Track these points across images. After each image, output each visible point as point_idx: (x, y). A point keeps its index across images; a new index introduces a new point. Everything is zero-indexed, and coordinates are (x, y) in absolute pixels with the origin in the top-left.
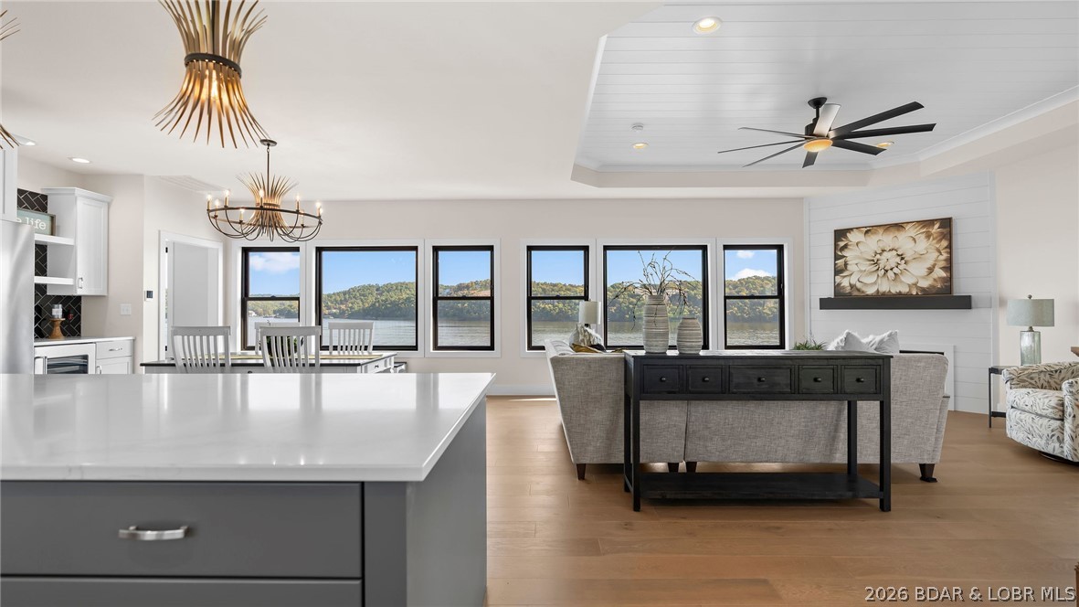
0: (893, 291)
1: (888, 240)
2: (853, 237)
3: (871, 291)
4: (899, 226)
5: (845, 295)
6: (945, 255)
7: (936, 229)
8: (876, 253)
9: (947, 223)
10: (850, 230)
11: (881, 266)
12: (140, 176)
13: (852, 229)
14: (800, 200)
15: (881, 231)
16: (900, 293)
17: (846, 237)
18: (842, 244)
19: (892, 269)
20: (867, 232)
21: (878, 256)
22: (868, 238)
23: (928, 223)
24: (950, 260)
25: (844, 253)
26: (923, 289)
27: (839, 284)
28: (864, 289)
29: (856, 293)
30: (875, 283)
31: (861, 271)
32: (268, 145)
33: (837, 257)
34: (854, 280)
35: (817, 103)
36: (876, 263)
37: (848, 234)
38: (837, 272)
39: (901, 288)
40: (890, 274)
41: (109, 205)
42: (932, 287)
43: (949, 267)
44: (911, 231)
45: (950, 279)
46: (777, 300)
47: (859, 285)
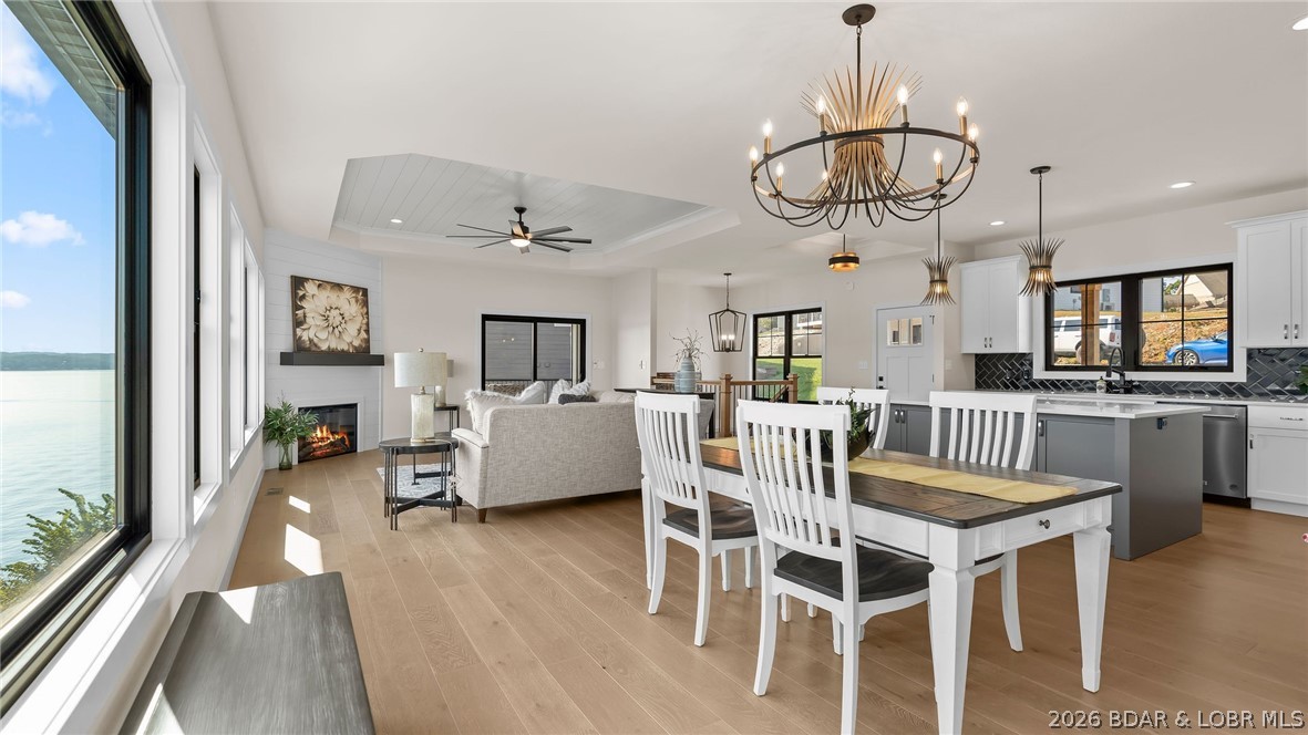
0: (339, 348)
1: (333, 298)
2: (310, 288)
3: (324, 347)
4: (338, 287)
5: (304, 349)
6: (365, 321)
7: (360, 296)
8: (326, 309)
9: (365, 291)
10: (307, 280)
11: (331, 322)
15: (329, 287)
16: (343, 350)
17: (304, 287)
18: (301, 293)
19: (337, 327)
20: (319, 286)
21: (328, 312)
22: (320, 292)
23: (356, 289)
24: (368, 324)
25: (302, 304)
26: (355, 348)
27: (300, 337)
28: (319, 345)
29: (314, 349)
30: (327, 339)
31: (317, 326)
33: (296, 307)
34: (311, 334)
35: (520, 210)
36: (327, 319)
37: (304, 284)
38: (297, 323)
39: (343, 346)
40: (336, 331)
42: (360, 346)
43: (367, 331)
44: (347, 294)
45: (367, 341)
47: (316, 340)
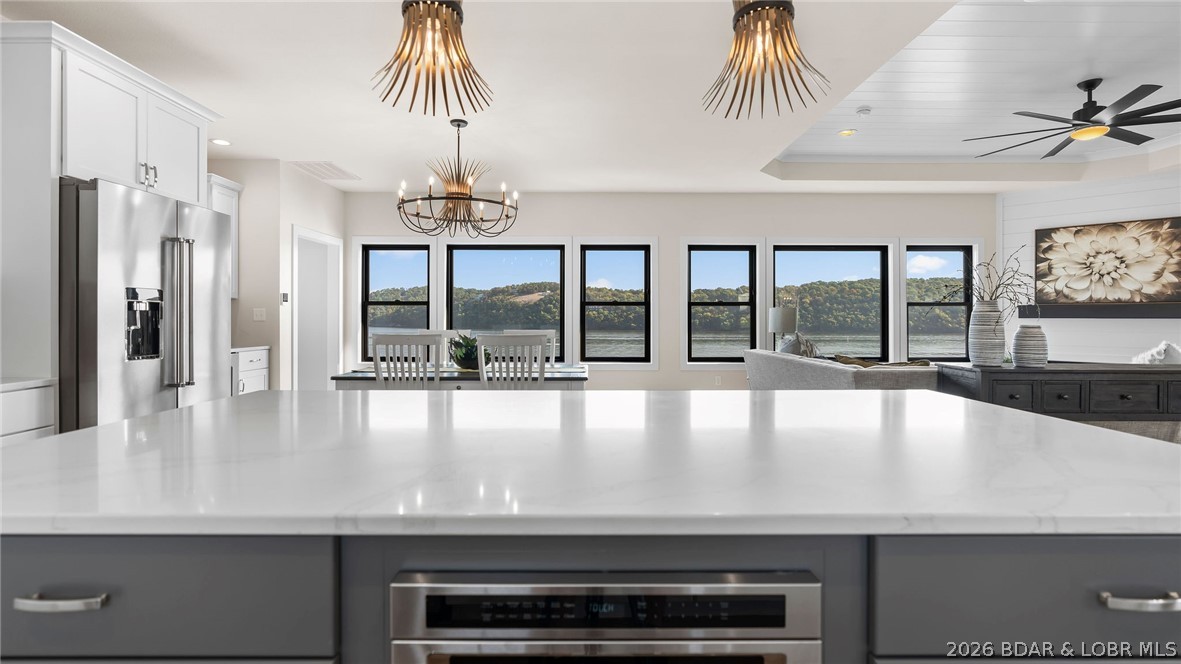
0: (1110, 298)
1: (1104, 241)
2: (1059, 238)
3: (1082, 298)
4: (1118, 226)
5: (1049, 302)
6: (1176, 258)
7: (1165, 229)
8: (1089, 256)
9: (1178, 223)
10: (1055, 230)
11: (1096, 270)
12: (277, 161)
13: (1058, 229)
14: (993, 196)
15: (1095, 231)
16: (1119, 300)
17: (1050, 238)
18: (1045, 245)
19: (1109, 274)
20: (1077, 232)
21: (1091, 259)
22: (1078, 239)
23: (1156, 222)
25: (1048, 256)
26: (1148, 296)
27: (1041, 290)
28: (1073, 295)
29: (1063, 300)
30: (1088, 289)
31: (1070, 276)
32: (459, 126)
33: (1038, 260)
34: (1060, 286)
35: (1089, 85)
36: (1089, 267)
37: (1053, 235)
38: (1039, 276)
39: (1120, 295)
40: (1107, 279)
41: (239, 194)
42: (1160, 293)
44: (1133, 231)
46: (963, 308)
47: (1066, 291)
